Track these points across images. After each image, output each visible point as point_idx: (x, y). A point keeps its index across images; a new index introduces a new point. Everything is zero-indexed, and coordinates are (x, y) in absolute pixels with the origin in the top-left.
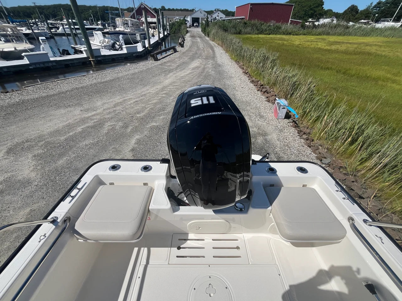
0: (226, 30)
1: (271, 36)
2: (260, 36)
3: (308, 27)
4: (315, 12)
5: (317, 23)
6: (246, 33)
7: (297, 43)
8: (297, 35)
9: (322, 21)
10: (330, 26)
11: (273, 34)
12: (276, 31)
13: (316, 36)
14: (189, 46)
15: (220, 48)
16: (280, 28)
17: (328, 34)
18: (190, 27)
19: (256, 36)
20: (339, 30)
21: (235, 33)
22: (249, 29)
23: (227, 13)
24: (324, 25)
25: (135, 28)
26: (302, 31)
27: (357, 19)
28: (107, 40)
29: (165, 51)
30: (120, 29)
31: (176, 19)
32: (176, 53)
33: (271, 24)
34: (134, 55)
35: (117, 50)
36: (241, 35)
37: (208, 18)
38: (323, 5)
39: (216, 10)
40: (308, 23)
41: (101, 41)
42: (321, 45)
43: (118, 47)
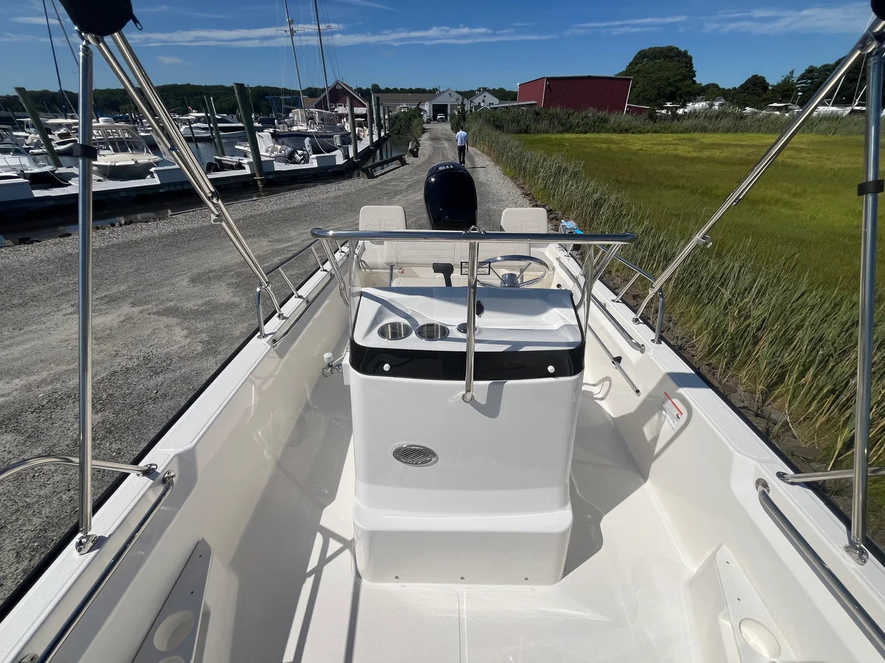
0: (499, 127)
2: (567, 136)
3: (664, 118)
4: (678, 89)
5: (680, 111)
6: (539, 132)
8: (641, 133)
9: (690, 107)
10: (708, 115)
11: (593, 132)
12: (599, 126)
13: (679, 135)
14: (426, 156)
15: (486, 157)
16: (606, 121)
17: (704, 130)
18: (429, 121)
19: (559, 136)
20: (724, 123)
22: (544, 125)
23: (502, 94)
24: (694, 114)
25: (327, 126)
26: (650, 126)
27: (764, 100)
28: (279, 147)
29: (382, 164)
30: (300, 128)
31: (403, 107)
32: (404, 167)
33: (589, 115)
34: (330, 171)
35: (299, 164)
36: (531, 135)
37: (463, 105)
38: (695, 76)
39: (479, 90)
40: (664, 112)
41: (269, 149)
42: (683, 150)
43: (300, 158)
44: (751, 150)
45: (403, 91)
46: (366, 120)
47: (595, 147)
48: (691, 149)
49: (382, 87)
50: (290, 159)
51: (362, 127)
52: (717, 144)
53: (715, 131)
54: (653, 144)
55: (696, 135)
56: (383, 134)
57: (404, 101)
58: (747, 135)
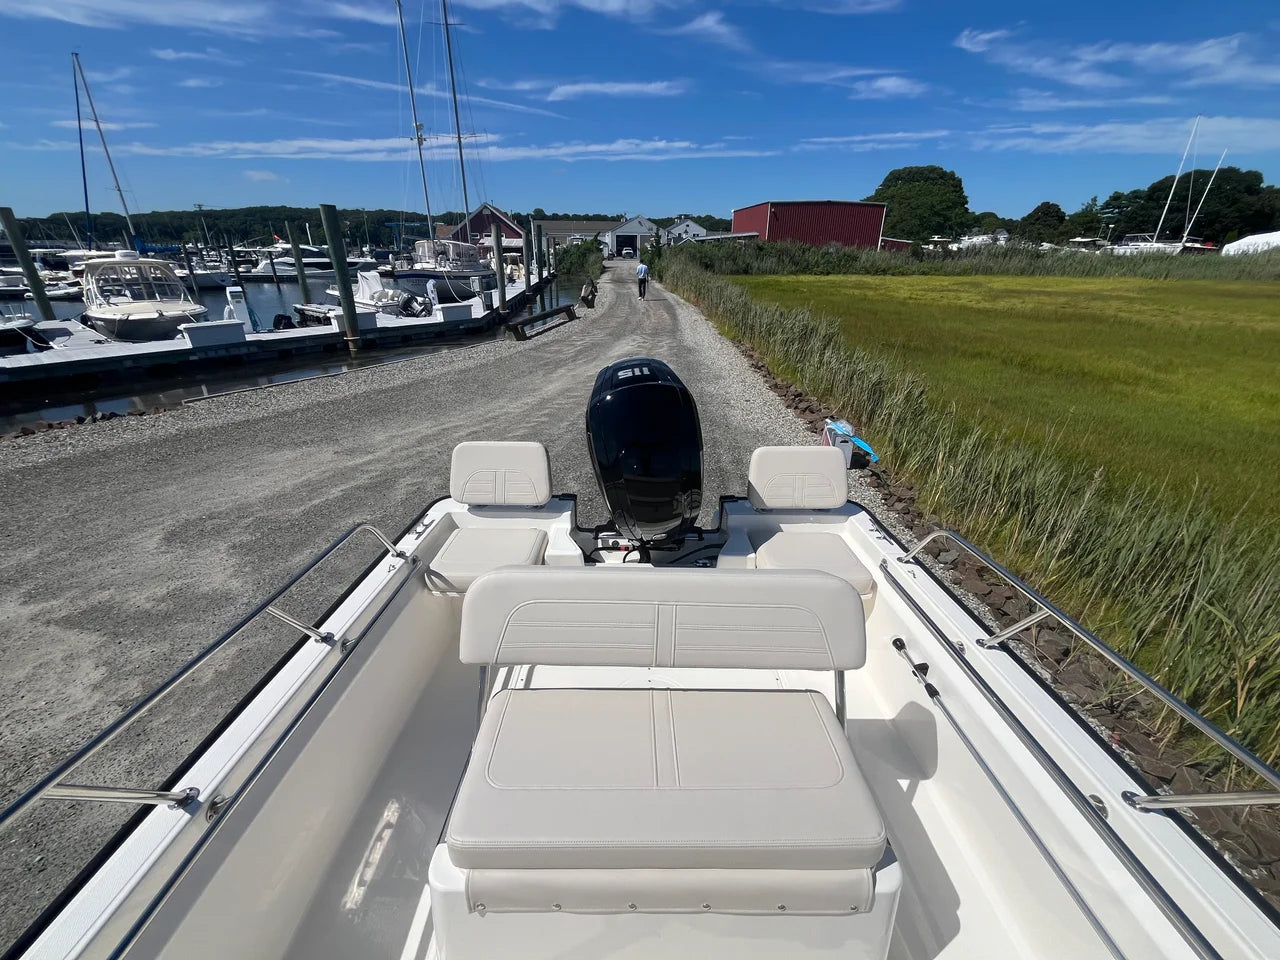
0: (708, 266)
1: (831, 278)
2: (803, 278)
3: (932, 256)
4: (947, 219)
5: (954, 247)
6: (764, 272)
7: (904, 293)
8: (903, 274)
9: (966, 242)
10: (990, 251)
11: (839, 273)
12: (845, 265)
13: (955, 278)
14: (606, 307)
15: (692, 308)
16: (856, 259)
17: (988, 271)
18: (611, 257)
19: (792, 278)
20: (1015, 262)
21: (733, 273)
22: (770, 262)
23: (710, 223)
24: (974, 251)
25: (465, 263)
26: (916, 265)
27: (1062, 234)
28: (391, 292)
29: (544, 317)
30: (425, 266)
31: (575, 239)
32: (573, 322)
33: (831, 250)
34: (461, 327)
35: (417, 316)
36: (751, 277)
37: (658, 237)
38: (967, 203)
39: (680, 217)
40: (931, 247)
41: (376, 296)
42: (968, 299)
43: (420, 308)
44: (1063, 300)
45: (576, 218)
46: (522, 255)
47: (845, 294)
48: (979, 298)
49: (548, 213)
50: (406, 309)
51: (517, 265)
52: (1013, 291)
53: (1005, 272)
54: (924, 290)
55: (980, 278)
56: (545, 274)
57: (577, 231)
58: (1050, 279)
